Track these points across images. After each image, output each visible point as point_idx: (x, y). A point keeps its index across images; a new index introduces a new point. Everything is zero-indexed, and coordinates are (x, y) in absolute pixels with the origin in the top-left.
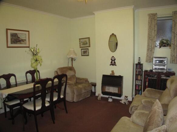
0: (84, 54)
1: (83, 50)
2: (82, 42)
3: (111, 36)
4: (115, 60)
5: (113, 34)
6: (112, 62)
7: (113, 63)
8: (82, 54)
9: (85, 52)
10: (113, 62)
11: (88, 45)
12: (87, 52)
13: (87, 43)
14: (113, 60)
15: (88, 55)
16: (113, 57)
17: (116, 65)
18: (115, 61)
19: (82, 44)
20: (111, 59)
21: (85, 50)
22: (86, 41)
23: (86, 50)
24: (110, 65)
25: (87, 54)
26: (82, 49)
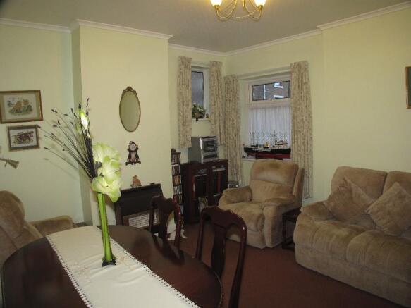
0: (20, 143)
1: (14, 133)
2: (9, 104)
3: (125, 92)
4: (136, 150)
5: (129, 89)
6: (130, 157)
7: (133, 158)
8: (14, 145)
9: (22, 138)
10: (133, 155)
11: (34, 114)
12: (34, 138)
13: (30, 107)
14: (133, 151)
15: (37, 147)
16: (133, 143)
17: (140, 162)
18: (138, 152)
19: (11, 112)
20: (129, 150)
21: (25, 131)
22: (26, 102)
23: (30, 130)
24: (127, 164)
25: (34, 143)
26: (9, 129)
